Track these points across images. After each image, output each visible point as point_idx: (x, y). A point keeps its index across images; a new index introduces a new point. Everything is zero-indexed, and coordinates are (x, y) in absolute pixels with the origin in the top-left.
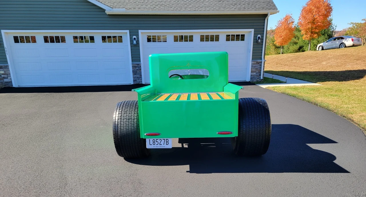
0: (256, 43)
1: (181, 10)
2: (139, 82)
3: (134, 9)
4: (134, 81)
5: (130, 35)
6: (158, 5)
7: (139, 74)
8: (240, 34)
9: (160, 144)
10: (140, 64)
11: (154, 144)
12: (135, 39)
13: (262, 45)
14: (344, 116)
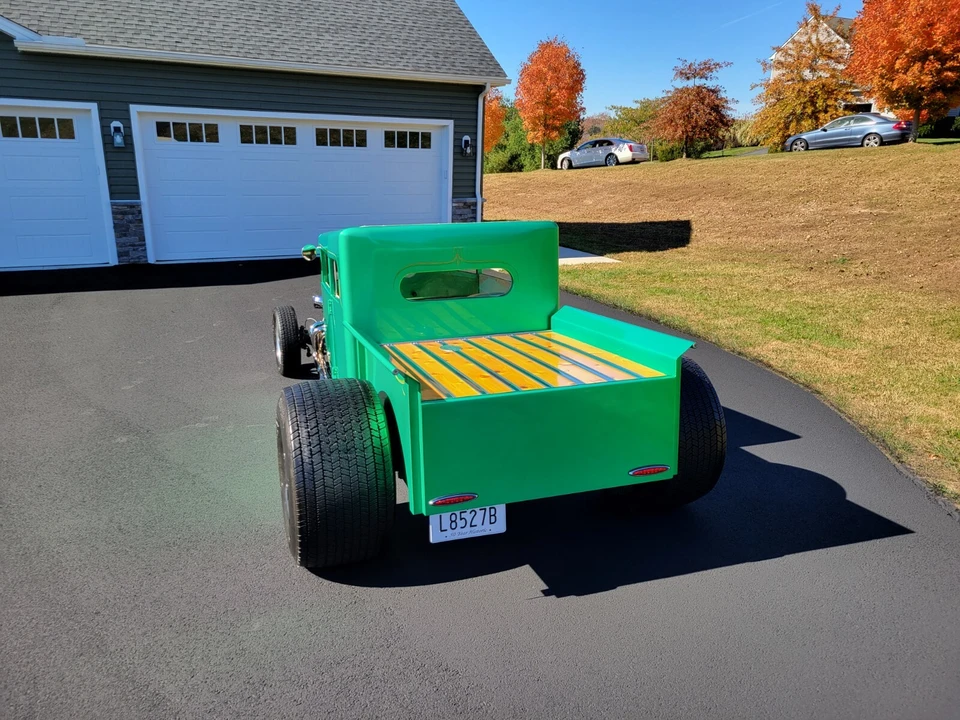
0: (459, 157)
1: (261, 57)
2: (138, 258)
3: (114, 44)
4: (120, 255)
5: (101, 119)
6: (189, 37)
7: (135, 235)
8: (420, 131)
9: (471, 526)
10: (139, 205)
11: (453, 526)
12: (117, 130)
13: (475, 160)
14: (740, 353)
